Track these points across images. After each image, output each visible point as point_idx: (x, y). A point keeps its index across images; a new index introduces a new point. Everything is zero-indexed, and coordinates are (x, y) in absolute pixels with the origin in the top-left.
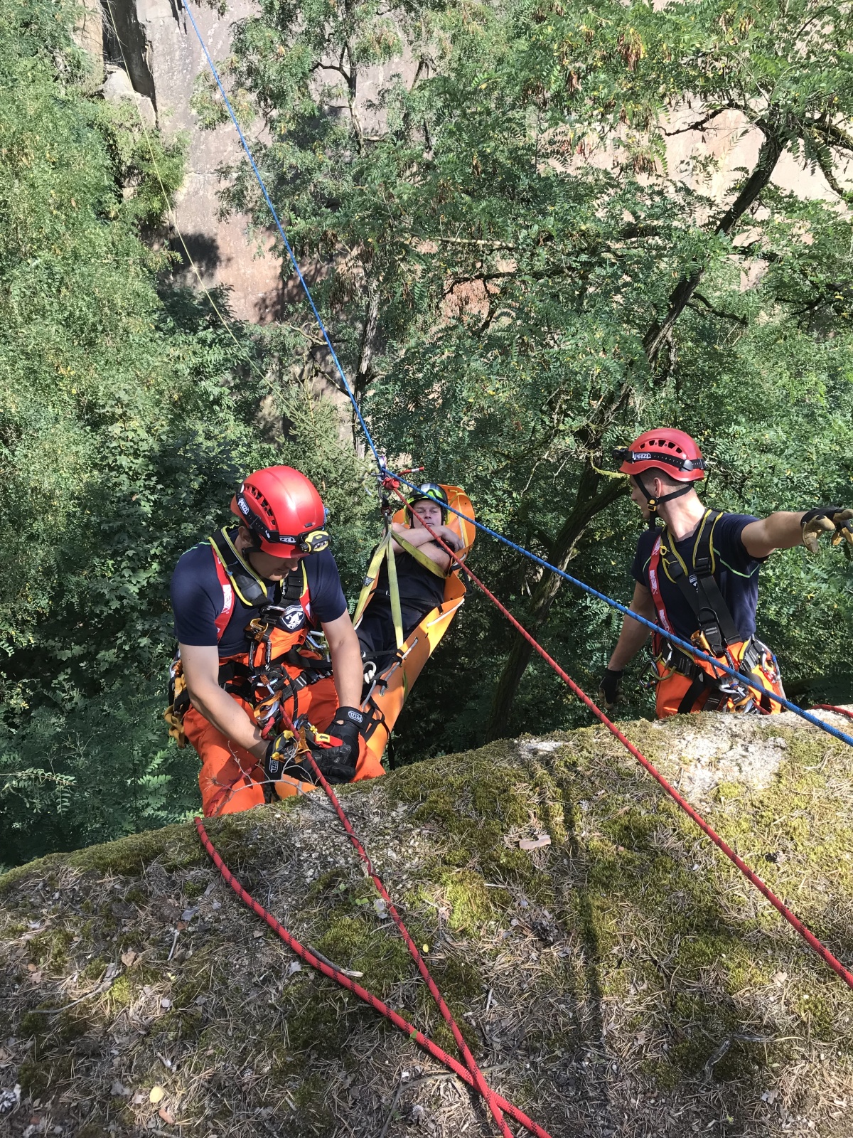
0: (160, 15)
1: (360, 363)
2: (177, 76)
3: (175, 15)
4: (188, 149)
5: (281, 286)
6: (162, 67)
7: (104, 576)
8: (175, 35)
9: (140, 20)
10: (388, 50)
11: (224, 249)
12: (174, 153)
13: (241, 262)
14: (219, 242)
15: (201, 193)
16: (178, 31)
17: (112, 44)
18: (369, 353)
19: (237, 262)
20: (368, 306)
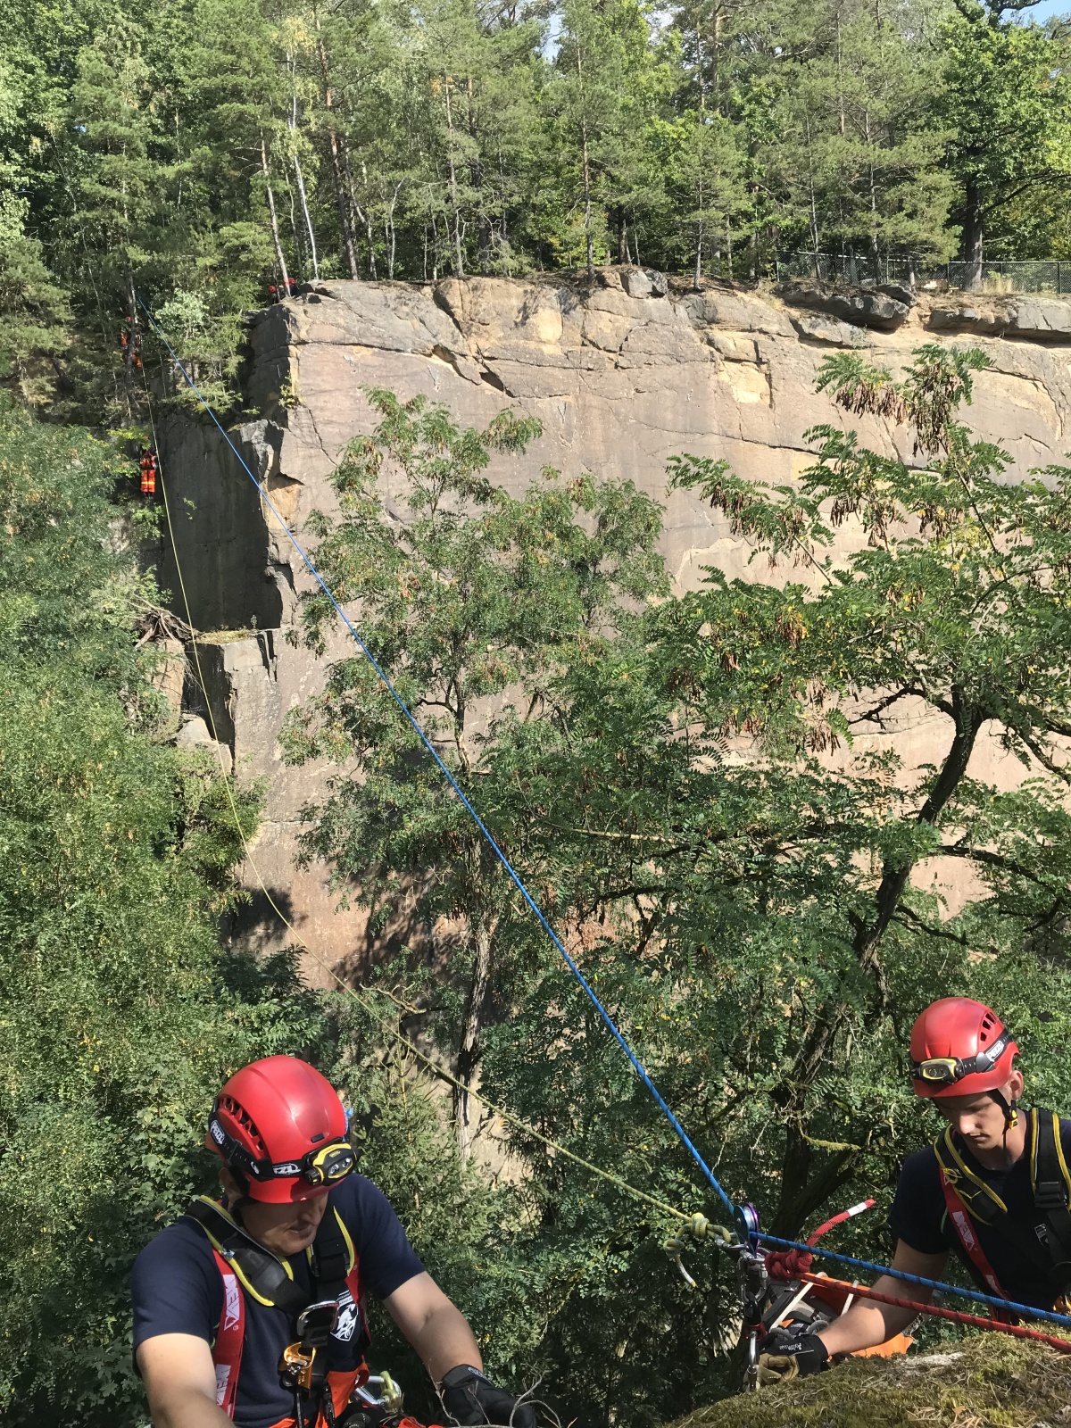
0: (249, 663)
1: (464, 1037)
2: (262, 723)
3: (266, 664)
4: (266, 796)
5: (365, 947)
6: (246, 714)
7: (97, 1344)
8: (263, 683)
9: (226, 669)
10: (501, 679)
11: (299, 904)
12: (250, 800)
13: (318, 922)
14: (293, 898)
15: (276, 843)
16: (265, 678)
17: (193, 694)
18: (476, 1023)
19: (313, 923)
20: (476, 964)
